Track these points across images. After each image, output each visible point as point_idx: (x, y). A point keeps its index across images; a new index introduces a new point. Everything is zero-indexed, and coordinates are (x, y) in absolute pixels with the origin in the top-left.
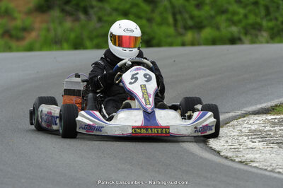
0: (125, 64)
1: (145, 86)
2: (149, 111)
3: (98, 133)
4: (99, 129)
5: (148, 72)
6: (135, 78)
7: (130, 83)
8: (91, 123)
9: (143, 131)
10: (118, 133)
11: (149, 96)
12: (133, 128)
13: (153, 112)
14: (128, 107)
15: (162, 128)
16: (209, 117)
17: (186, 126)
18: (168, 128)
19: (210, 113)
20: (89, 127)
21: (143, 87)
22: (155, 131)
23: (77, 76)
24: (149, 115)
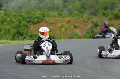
0: (44, 40)
1: (48, 48)
2: (48, 55)
3: (32, 63)
4: (32, 61)
5: (50, 43)
6: (45, 45)
7: (43, 47)
8: (30, 60)
9: (46, 62)
10: (38, 63)
11: (49, 51)
12: (43, 61)
13: (50, 56)
14: (42, 54)
15: (52, 61)
16: (68, 57)
17: (60, 60)
18: (54, 61)
19: (68, 56)
20: (29, 61)
21: (47, 48)
22: (50, 62)
23: (29, 44)
24: (48, 57)
